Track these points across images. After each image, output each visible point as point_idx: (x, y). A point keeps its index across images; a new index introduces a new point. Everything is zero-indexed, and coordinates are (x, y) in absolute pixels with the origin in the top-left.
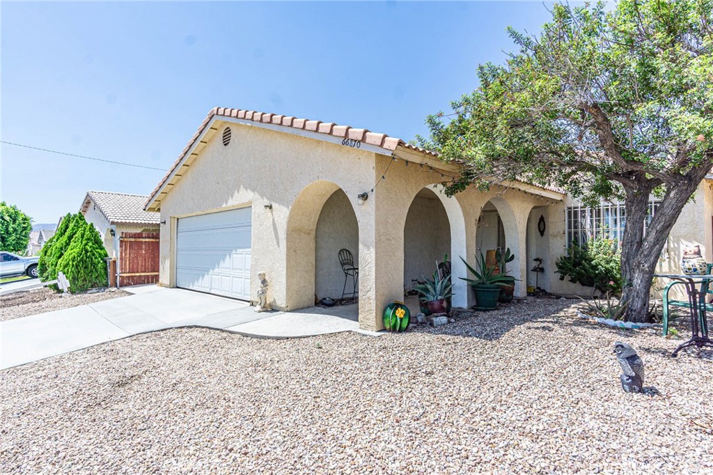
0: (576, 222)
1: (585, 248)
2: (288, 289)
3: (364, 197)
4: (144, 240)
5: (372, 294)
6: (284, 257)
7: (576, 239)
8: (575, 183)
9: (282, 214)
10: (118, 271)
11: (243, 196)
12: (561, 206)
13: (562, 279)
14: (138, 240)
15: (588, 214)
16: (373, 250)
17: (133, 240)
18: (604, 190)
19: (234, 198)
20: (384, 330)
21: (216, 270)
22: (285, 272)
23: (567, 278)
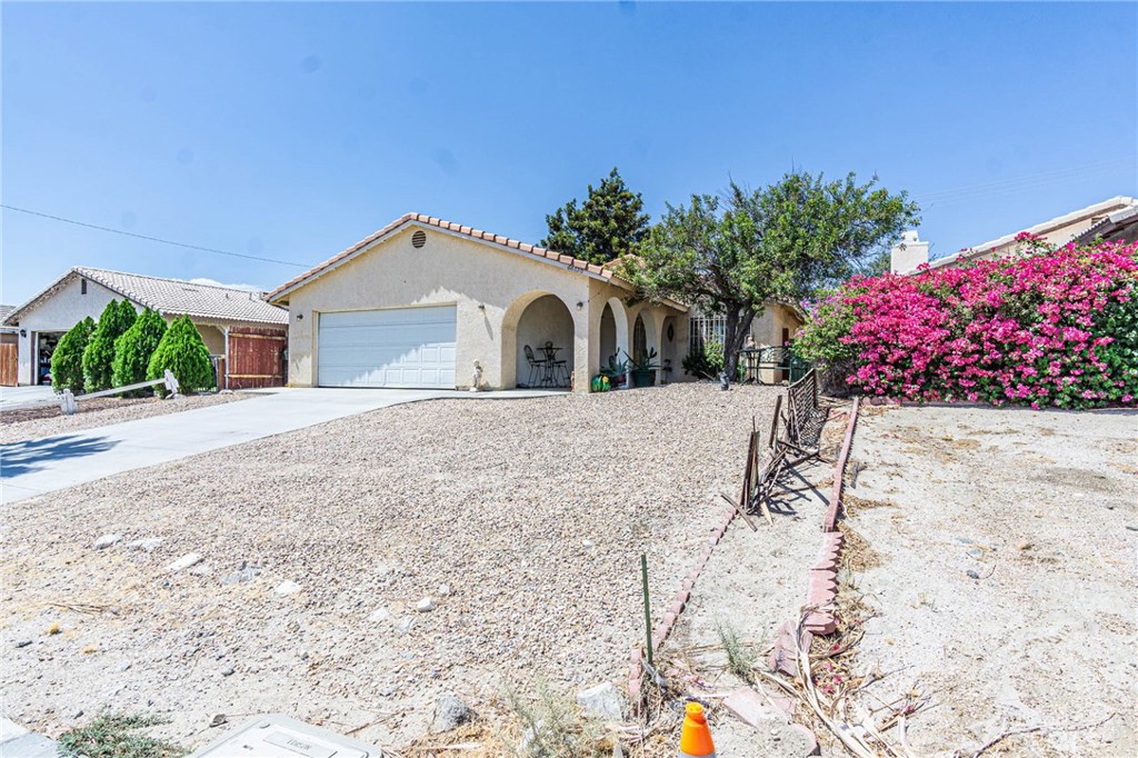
0: (696, 330)
1: (702, 349)
2: (502, 373)
3: (581, 304)
4: (251, 336)
5: (586, 369)
6: (500, 349)
7: (696, 344)
8: (701, 302)
9: (497, 315)
10: (227, 372)
11: (443, 296)
12: (685, 318)
13: (686, 373)
14: (247, 336)
15: (704, 324)
16: (586, 341)
17: (241, 336)
18: (716, 308)
19: (430, 297)
20: (593, 392)
21: (394, 364)
22: (500, 359)
23: (690, 372)
